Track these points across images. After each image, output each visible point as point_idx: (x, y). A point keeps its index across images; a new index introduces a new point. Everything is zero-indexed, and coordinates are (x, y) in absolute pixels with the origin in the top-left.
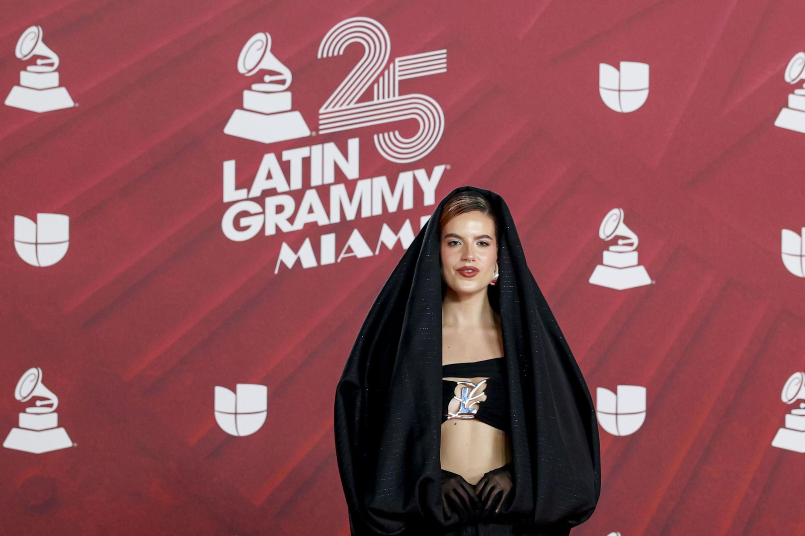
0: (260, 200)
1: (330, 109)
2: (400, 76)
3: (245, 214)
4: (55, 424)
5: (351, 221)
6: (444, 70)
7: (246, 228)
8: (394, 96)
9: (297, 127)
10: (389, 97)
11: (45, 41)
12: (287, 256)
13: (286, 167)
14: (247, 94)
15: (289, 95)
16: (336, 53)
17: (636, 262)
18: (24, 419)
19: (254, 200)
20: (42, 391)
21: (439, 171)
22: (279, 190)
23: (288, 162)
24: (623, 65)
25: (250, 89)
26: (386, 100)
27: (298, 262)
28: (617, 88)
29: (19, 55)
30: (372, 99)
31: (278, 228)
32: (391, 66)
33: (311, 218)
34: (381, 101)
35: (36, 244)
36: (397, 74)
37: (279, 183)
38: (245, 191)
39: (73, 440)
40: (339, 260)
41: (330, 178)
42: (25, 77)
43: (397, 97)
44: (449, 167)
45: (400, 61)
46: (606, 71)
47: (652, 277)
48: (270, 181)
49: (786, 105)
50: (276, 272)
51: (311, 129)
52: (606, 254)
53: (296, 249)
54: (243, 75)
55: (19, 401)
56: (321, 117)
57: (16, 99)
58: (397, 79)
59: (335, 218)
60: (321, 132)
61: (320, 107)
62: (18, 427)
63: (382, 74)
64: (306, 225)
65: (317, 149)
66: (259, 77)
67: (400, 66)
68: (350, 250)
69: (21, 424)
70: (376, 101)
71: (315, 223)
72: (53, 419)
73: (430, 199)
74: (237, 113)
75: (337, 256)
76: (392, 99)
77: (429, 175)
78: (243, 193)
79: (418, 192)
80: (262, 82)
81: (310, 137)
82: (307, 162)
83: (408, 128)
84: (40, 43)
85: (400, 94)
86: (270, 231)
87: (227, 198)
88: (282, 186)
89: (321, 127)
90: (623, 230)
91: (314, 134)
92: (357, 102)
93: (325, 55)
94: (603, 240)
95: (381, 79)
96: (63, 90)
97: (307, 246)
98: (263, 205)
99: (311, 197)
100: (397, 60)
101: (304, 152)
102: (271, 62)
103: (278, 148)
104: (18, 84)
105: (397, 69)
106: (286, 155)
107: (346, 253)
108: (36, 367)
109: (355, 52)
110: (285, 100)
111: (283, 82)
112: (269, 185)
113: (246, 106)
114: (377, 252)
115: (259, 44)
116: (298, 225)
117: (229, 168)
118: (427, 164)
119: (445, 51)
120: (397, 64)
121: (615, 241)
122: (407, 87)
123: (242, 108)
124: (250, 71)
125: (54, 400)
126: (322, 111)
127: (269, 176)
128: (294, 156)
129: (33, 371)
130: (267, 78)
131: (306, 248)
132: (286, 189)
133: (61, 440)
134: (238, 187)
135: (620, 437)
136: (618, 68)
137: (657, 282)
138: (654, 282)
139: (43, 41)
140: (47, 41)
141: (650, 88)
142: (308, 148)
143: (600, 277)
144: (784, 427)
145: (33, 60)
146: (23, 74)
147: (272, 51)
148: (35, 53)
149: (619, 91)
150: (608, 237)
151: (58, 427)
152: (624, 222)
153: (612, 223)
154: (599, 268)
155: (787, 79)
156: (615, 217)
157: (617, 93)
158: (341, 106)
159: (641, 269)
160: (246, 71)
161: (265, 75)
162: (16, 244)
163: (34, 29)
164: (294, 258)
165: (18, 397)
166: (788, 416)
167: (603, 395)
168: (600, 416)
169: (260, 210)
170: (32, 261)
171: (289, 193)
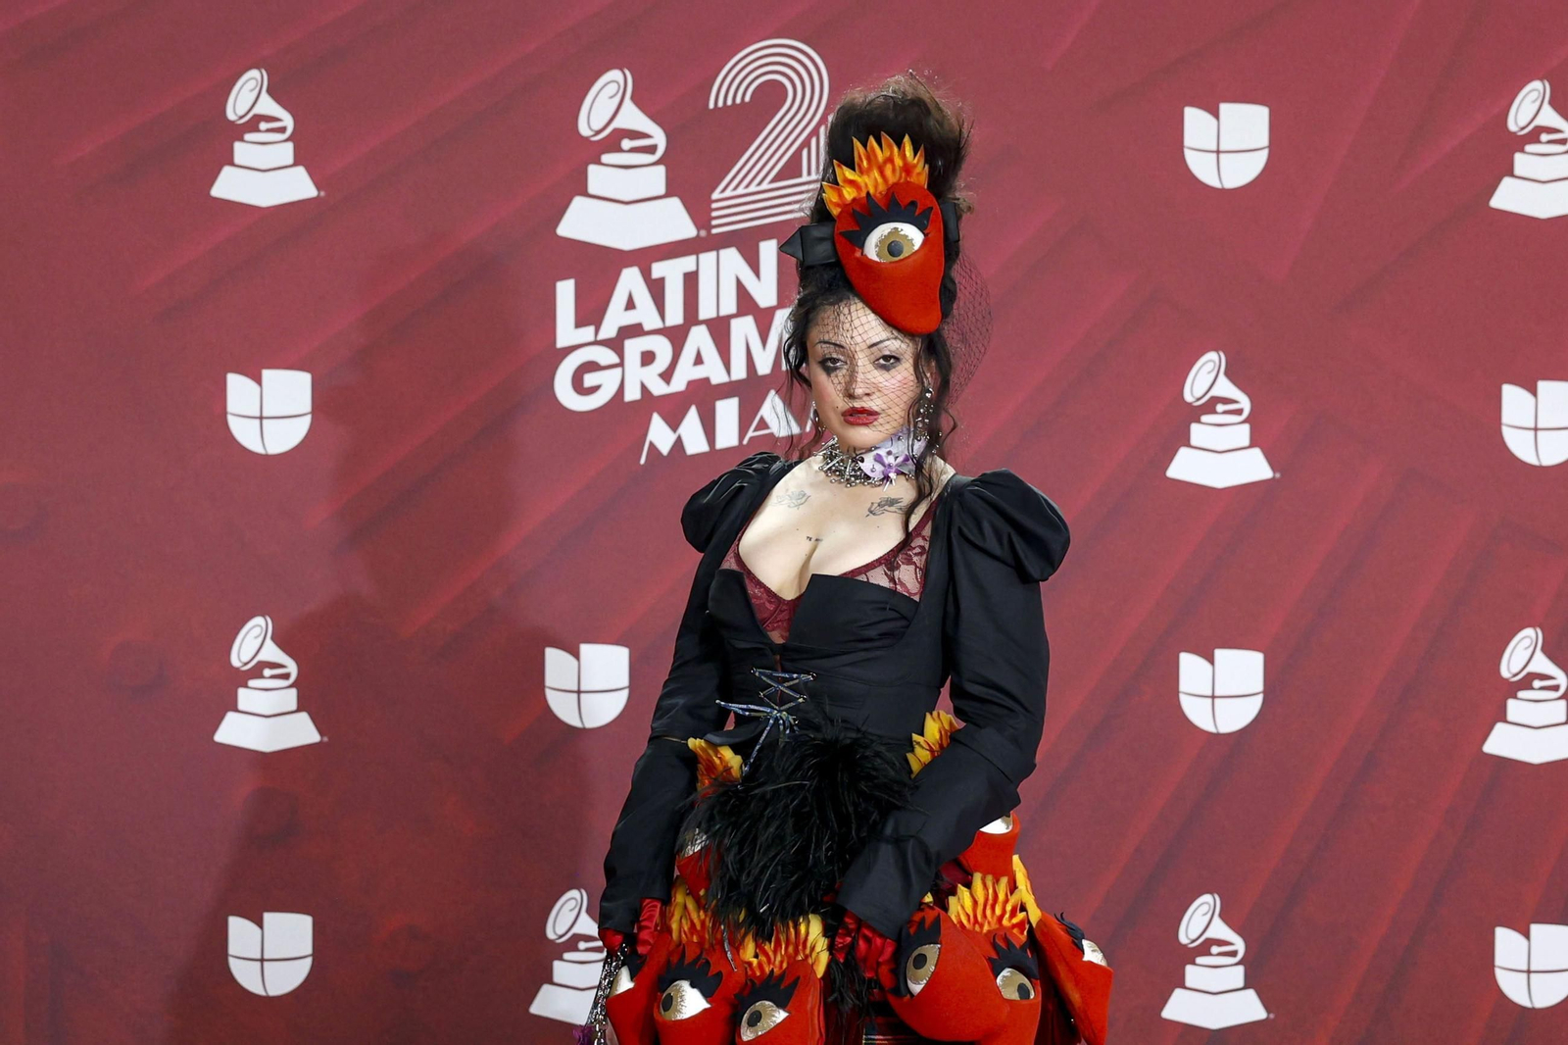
0: (616, 344)
1: (728, 193)
3: (591, 366)
4: (293, 706)
5: (765, 377)
7: (594, 389)
9: (674, 222)
11: (271, 92)
12: (660, 435)
13: (657, 289)
14: (592, 169)
15: (661, 170)
16: (738, 101)
17: (1247, 442)
18: (245, 697)
19: (605, 343)
20: (272, 652)
22: (647, 328)
23: (662, 280)
24: (1225, 108)
25: (599, 162)
27: (679, 444)
28: (1215, 148)
29: (231, 116)
30: (800, 176)
31: (644, 388)
32: (831, 118)
33: (698, 373)
34: (813, 176)
35: (261, 418)
37: (646, 314)
38: (591, 329)
39: (321, 733)
40: (745, 442)
41: (729, 306)
42: (242, 151)
46: (1195, 121)
47: (1273, 467)
48: (631, 312)
49: (1510, 172)
50: (643, 461)
51: (698, 231)
52: (1194, 427)
53: (674, 423)
54: (587, 139)
55: (237, 669)
56: (714, 206)
57: (229, 186)
59: (739, 372)
60: (714, 231)
61: (714, 189)
62: (236, 710)
63: (815, 132)
64: (690, 383)
65: (708, 259)
66: (613, 141)
68: (763, 425)
69: (241, 706)
70: (805, 178)
71: (707, 380)
72: (290, 698)
74: (578, 203)
75: (742, 435)
78: (587, 333)
80: (620, 150)
81: (698, 236)
82: (691, 281)
84: (264, 95)
86: (632, 394)
87: (562, 342)
88: (651, 321)
89: (714, 222)
90: (1225, 388)
91: (703, 233)
92: (772, 181)
93: (720, 104)
94: (1189, 405)
95: (814, 141)
96: (301, 171)
97: (692, 419)
98: (620, 353)
99: (699, 338)
101: (687, 263)
102: (633, 118)
103: (644, 258)
104: (232, 163)
106: (658, 269)
107: (756, 430)
108: (263, 616)
109: (770, 97)
110: (656, 179)
111: (652, 149)
112: (630, 318)
113: (591, 190)
114: (808, 429)
115: (613, 88)
116: (678, 384)
117: (565, 292)
121: (1210, 406)
123: (585, 194)
124: (598, 133)
125: (292, 667)
126: (716, 195)
127: (630, 305)
128: (671, 271)
129: (259, 621)
130: (626, 144)
131: (692, 421)
132: (659, 325)
133: (302, 732)
134: (580, 322)
135: (1218, 735)
136: (1216, 114)
137: (1282, 475)
138: (1278, 475)
139: (268, 92)
140: (276, 92)
141: (1272, 146)
142: (693, 258)
143: (1185, 467)
144: (1505, 721)
145: (254, 124)
146: (238, 146)
147: (633, 98)
148: (256, 111)
149: (1218, 152)
150: (1198, 399)
151: (298, 710)
152: (1227, 374)
153: (1206, 376)
154: (1183, 452)
155: (1512, 126)
156: (1211, 365)
157: (1214, 155)
158: (747, 186)
159: (1257, 453)
160: (592, 133)
161: (623, 138)
162: (231, 420)
163: (254, 73)
164: (671, 438)
165: (235, 662)
166: (1511, 703)
167: (1190, 665)
168: (1184, 700)
169: (616, 360)
170: (256, 446)
171: (663, 332)
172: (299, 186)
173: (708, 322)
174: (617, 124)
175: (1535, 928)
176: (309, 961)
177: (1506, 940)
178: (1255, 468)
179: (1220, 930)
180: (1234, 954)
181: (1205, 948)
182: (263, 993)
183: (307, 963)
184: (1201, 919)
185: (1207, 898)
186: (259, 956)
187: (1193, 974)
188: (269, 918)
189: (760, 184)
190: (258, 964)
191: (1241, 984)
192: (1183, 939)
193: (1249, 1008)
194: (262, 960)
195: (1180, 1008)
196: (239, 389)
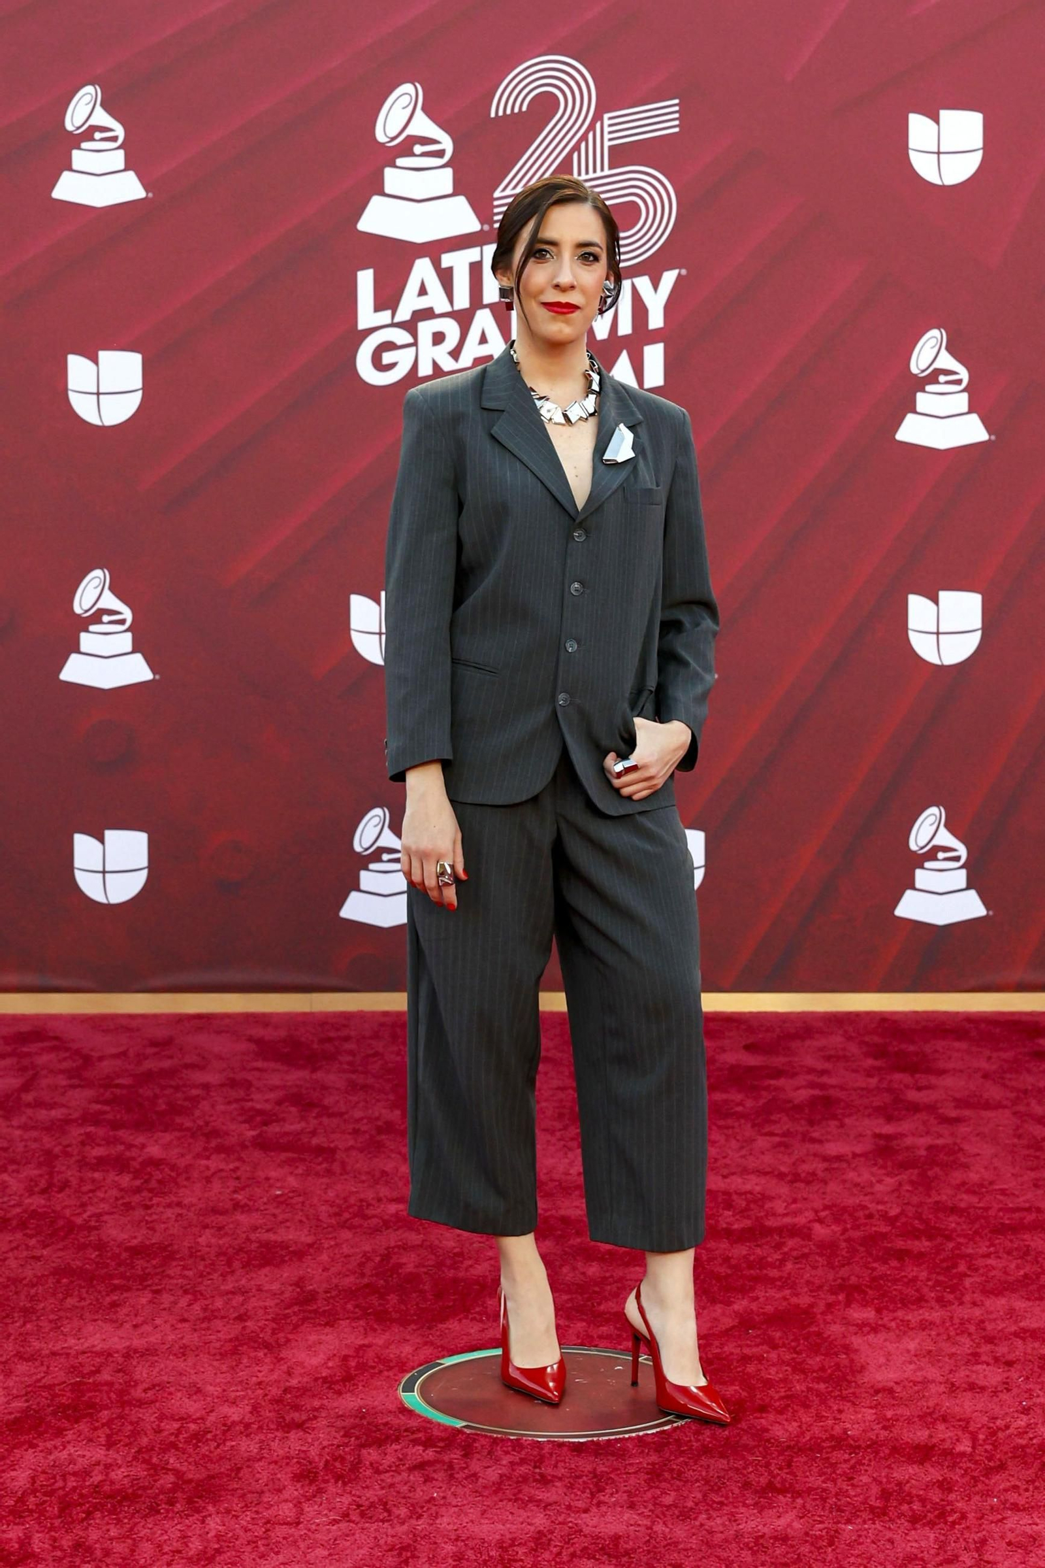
0: (410, 326)
1: (508, 192)
2: (610, 140)
3: (389, 346)
4: (129, 648)
6: (677, 130)
7: (392, 366)
8: (602, 169)
9: (459, 217)
10: (595, 171)
11: (104, 105)
13: (446, 277)
14: (389, 172)
15: (449, 172)
16: (516, 110)
17: (966, 409)
18: (87, 641)
19: (400, 325)
20: (110, 601)
21: (669, 278)
22: (437, 311)
23: (450, 269)
24: (944, 114)
25: (395, 166)
26: (591, 174)
28: (936, 150)
29: (69, 127)
31: (435, 365)
32: (598, 125)
33: (484, 351)
34: (584, 176)
35: (98, 394)
36: (607, 137)
37: (437, 300)
38: (388, 313)
39: (153, 671)
42: (79, 158)
43: (607, 172)
44: (684, 272)
45: (610, 118)
46: (918, 124)
47: (989, 430)
48: (424, 298)
51: (482, 224)
52: (920, 396)
54: (383, 145)
55: (79, 616)
56: (496, 203)
57: (67, 188)
58: (607, 144)
61: (495, 190)
63: (584, 137)
65: (490, 249)
66: (407, 147)
67: (610, 125)
69: (83, 649)
70: (576, 177)
72: (125, 641)
73: (656, 321)
74: (376, 201)
76: (599, 174)
77: (656, 286)
78: (385, 317)
79: (640, 310)
80: (414, 155)
81: (482, 230)
82: (475, 269)
83: (624, 216)
84: (98, 108)
85: (610, 168)
86: (425, 370)
87: (362, 324)
88: (442, 306)
89: (496, 218)
90: (947, 361)
91: (486, 227)
93: (501, 113)
94: (916, 375)
95: (583, 145)
96: (131, 175)
98: (414, 334)
99: (484, 320)
100: (606, 116)
101: (473, 254)
102: (423, 126)
103: (435, 250)
105: (607, 129)
106: (447, 260)
110: (444, 180)
111: (440, 154)
112: (423, 303)
113: (387, 190)
115: (407, 98)
117: (365, 280)
118: (653, 269)
119: (676, 101)
120: (606, 122)
121: (934, 377)
122: (620, 155)
123: (383, 194)
124: (393, 139)
125: (127, 614)
126: (497, 194)
127: (423, 291)
128: (459, 261)
129: (98, 573)
130: (418, 149)
132: (448, 309)
133: (137, 670)
134: (378, 308)
135: (942, 667)
136: (937, 120)
137: (997, 437)
138: (993, 438)
139: (102, 105)
140: (108, 105)
141: (986, 148)
142: (478, 249)
143: (911, 431)
145: (89, 133)
146: (75, 153)
147: (424, 109)
148: (91, 122)
149: (939, 153)
150: (923, 371)
151: (133, 652)
152: (947, 349)
153: (930, 351)
154: (910, 417)
156: (933, 341)
157: (936, 156)
159: (974, 418)
160: (388, 140)
161: (415, 144)
162: (72, 396)
163: (89, 89)
165: (77, 610)
167: (917, 605)
168: (913, 636)
169: (410, 340)
170: (94, 419)
171: (452, 315)
172: (130, 188)
174: (410, 131)
176: (145, 873)
178: (973, 431)
179: (945, 838)
180: (957, 859)
181: (932, 854)
182: (104, 901)
183: (144, 875)
184: (928, 829)
185: (933, 810)
186: (101, 869)
187: (922, 877)
188: (109, 834)
190: (101, 875)
191: (964, 885)
192: (913, 846)
193: (971, 907)
194: (104, 872)
195: (910, 907)
196: (78, 369)
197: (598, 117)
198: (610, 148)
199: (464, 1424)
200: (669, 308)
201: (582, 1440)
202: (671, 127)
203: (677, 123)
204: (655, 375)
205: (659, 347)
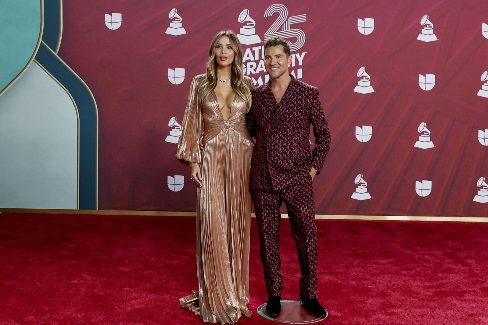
1: (268, 34)
2: (291, 23)
6: (306, 21)
8: (289, 29)
9: (257, 39)
13: (253, 53)
14: (241, 29)
15: (254, 29)
16: (270, 16)
17: (369, 85)
18: (171, 133)
20: (177, 124)
21: (303, 54)
22: (251, 60)
23: (254, 51)
24: (365, 19)
25: (242, 27)
26: (286, 31)
27: (257, 84)
29: (169, 17)
30: (282, 31)
31: (250, 72)
32: (288, 20)
33: (262, 69)
34: (285, 31)
35: (175, 77)
36: (290, 22)
42: (172, 25)
43: (290, 30)
44: (307, 53)
45: (291, 18)
46: (360, 21)
48: (249, 57)
52: (359, 82)
53: (257, 80)
54: (240, 23)
56: (265, 36)
57: (169, 31)
58: (290, 24)
62: (169, 135)
63: (285, 22)
64: (260, 71)
65: (264, 47)
66: (245, 23)
67: (291, 20)
70: (283, 31)
71: (263, 71)
72: (180, 133)
73: (300, 63)
74: (238, 35)
76: (288, 30)
77: (300, 56)
79: (297, 61)
80: (247, 25)
82: (260, 51)
83: (294, 40)
85: (291, 29)
86: (248, 73)
88: (252, 59)
89: (265, 40)
90: (365, 74)
91: (263, 42)
92: (277, 32)
93: (266, 16)
94: (358, 77)
95: (285, 24)
96: (183, 28)
97: (260, 78)
98: (246, 65)
99: (262, 63)
100: (290, 17)
101: (259, 48)
102: (249, 19)
103: (251, 46)
105: (290, 20)
106: (254, 49)
109: (276, 15)
110: (253, 31)
111: (253, 25)
112: (248, 58)
113: (241, 33)
115: (245, 12)
116: (257, 72)
118: (300, 52)
119: (306, 14)
120: (290, 19)
121: (362, 77)
122: (293, 26)
124: (242, 22)
125: (180, 127)
126: (265, 34)
127: (248, 56)
128: (256, 49)
129: (174, 117)
130: (248, 24)
131: (260, 79)
135: (363, 143)
138: (375, 91)
139: (177, 13)
140: (178, 13)
141: (375, 27)
142: (261, 47)
143: (357, 90)
144: (419, 141)
145: (174, 19)
146: (171, 23)
147: (249, 15)
148: (174, 17)
149: (364, 28)
150: (360, 76)
152: (365, 71)
153: (361, 72)
154: (357, 87)
155: (421, 24)
156: (362, 70)
158: (271, 33)
162: (169, 77)
163: (174, 9)
164: (256, 82)
165: (169, 126)
166: (420, 137)
167: (358, 129)
168: (356, 136)
169: (245, 67)
170: (173, 83)
171: (255, 61)
172: (183, 32)
173: (263, 60)
174: (246, 20)
175: (423, 181)
176: (183, 185)
177: (418, 183)
178: (371, 90)
179: (363, 181)
180: (365, 186)
181: (360, 184)
182: (174, 191)
183: (183, 186)
184: (359, 179)
185: (360, 175)
187: (357, 190)
188: (175, 176)
189: (274, 32)
191: (366, 192)
192: (355, 183)
193: (368, 196)
194: (174, 185)
195: (354, 196)
196: (170, 72)
197: (288, 18)
198: (291, 24)
199: (274, 319)
200: (303, 61)
201: (301, 324)
202: (304, 20)
203: (306, 19)
204: (300, 76)
205: (301, 69)
